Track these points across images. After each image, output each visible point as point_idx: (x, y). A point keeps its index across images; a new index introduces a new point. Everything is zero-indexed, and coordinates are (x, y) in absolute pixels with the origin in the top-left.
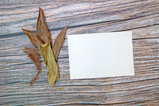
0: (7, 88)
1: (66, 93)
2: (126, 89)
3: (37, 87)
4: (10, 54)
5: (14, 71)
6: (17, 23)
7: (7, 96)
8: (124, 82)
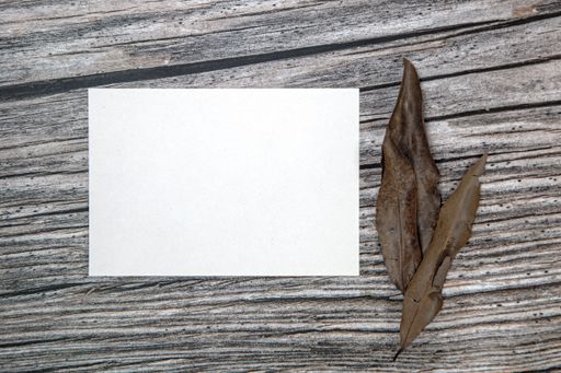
0: (19, 312)
1: (267, 330)
2: (523, 315)
3: (144, 308)
4: (31, 169)
5: (47, 241)
6: (62, 36)
7: (18, 345)
8: (514, 283)
